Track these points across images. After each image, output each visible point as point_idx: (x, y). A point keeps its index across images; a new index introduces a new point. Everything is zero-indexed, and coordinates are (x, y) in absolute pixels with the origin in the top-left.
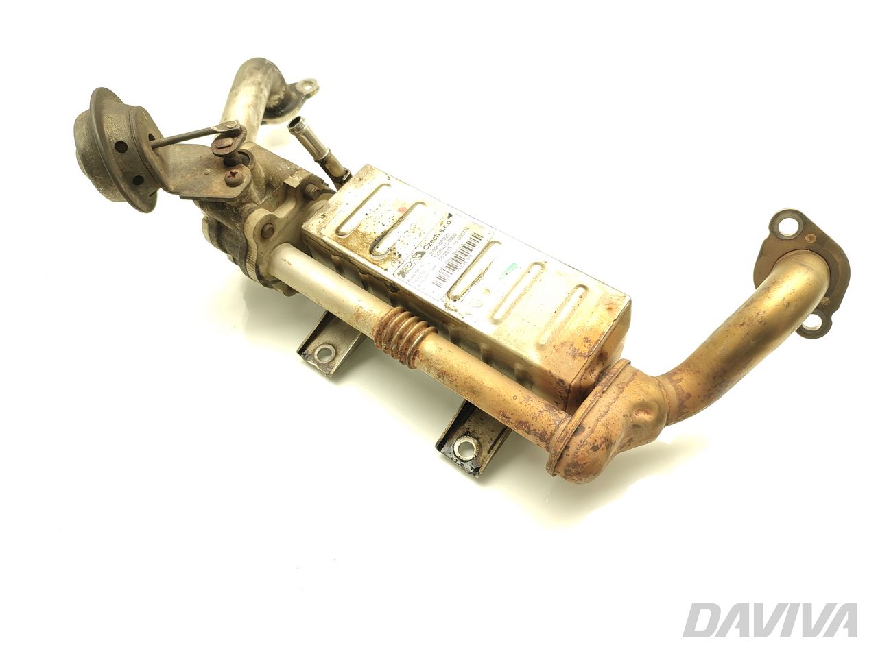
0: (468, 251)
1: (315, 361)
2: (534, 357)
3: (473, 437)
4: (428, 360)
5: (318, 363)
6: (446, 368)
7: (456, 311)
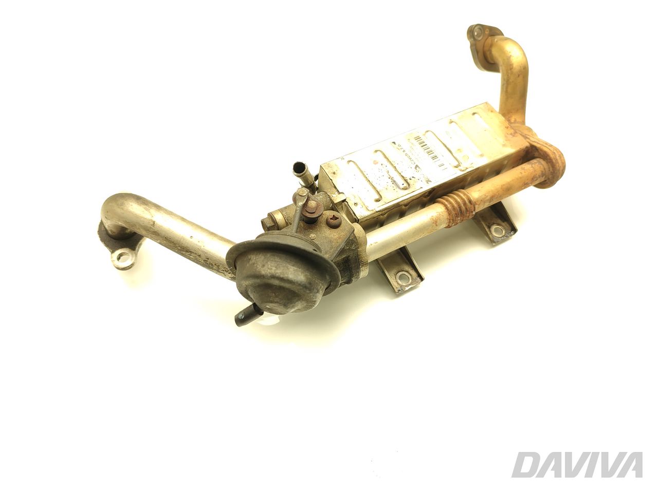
0: (426, 146)
1: (407, 286)
2: (510, 150)
3: (492, 225)
4: (482, 201)
5: (410, 285)
6: (491, 194)
7: (467, 168)
